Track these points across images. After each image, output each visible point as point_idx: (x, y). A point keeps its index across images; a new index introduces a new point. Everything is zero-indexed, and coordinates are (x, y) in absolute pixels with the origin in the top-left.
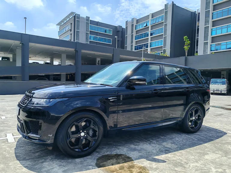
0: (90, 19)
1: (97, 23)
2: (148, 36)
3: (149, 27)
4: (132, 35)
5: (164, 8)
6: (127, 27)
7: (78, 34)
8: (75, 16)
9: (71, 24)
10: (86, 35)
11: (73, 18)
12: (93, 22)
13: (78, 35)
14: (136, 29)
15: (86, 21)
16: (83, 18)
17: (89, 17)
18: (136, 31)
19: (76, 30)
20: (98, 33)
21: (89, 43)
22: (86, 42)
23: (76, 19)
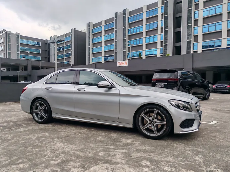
0: (20, 35)
1: (27, 38)
3: (63, 43)
7: (9, 46)
8: (6, 33)
9: (4, 38)
10: (17, 47)
11: (5, 34)
12: (22, 37)
15: (16, 36)
16: (13, 34)
17: (19, 34)
19: (7, 43)
20: (28, 46)
21: (20, 53)
22: (17, 52)
23: (7, 35)
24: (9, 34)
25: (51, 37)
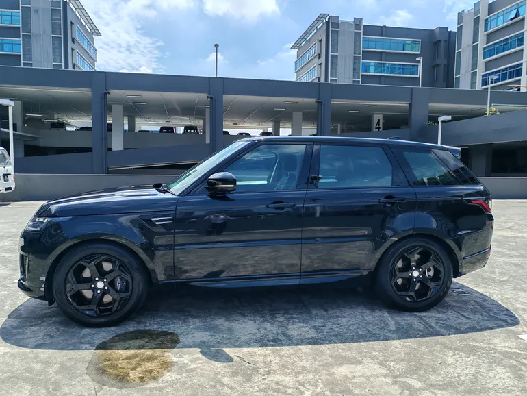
1: (382, 31)
4: (475, 48)
6: (460, 29)
7: (335, 61)
8: (327, 23)
9: (321, 41)
10: (354, 63)
11: (324, 28)
13: (334, 64)
14: (486, 30)
15: (353, 30)
16: (348, 23)
17: (361, 19)
18: (488, 35)
19: (330, 54)
21: (361, 80)
22: (354, 78)
23: (331, 29)
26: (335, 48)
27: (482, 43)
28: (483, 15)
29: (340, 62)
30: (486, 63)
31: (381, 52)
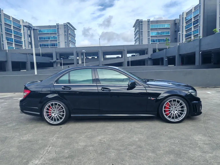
0: (151, 20)
2: (192, 26)
3: (192, 19)
4: (183, 26)
5: (199, 3)
6: (180, 20)
10: (148, 33)
12: (153, 22)
13: (142, 34)
15: (147, 23)
16: (146, 21)
17: (150, 20)
18: (186, 22)
19: (140, 31)
20: (158, 29)
21: (150, 38)
22: (148, 37)
23: (140, 24)
24: (142, 22)
25: (180, 15)
26: (142, 29)
27: (185, 25)
28: (185, 16)
29: (143, 33)
30: (186, 31)
31: (157, 29)
